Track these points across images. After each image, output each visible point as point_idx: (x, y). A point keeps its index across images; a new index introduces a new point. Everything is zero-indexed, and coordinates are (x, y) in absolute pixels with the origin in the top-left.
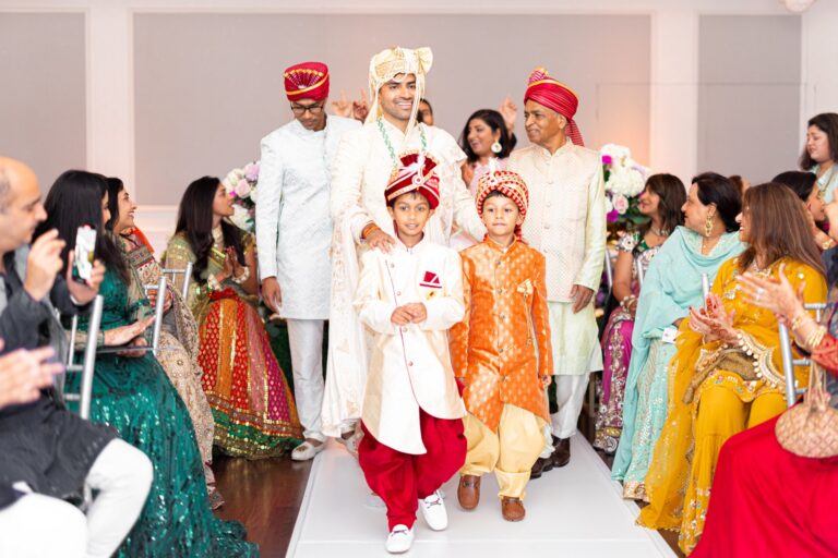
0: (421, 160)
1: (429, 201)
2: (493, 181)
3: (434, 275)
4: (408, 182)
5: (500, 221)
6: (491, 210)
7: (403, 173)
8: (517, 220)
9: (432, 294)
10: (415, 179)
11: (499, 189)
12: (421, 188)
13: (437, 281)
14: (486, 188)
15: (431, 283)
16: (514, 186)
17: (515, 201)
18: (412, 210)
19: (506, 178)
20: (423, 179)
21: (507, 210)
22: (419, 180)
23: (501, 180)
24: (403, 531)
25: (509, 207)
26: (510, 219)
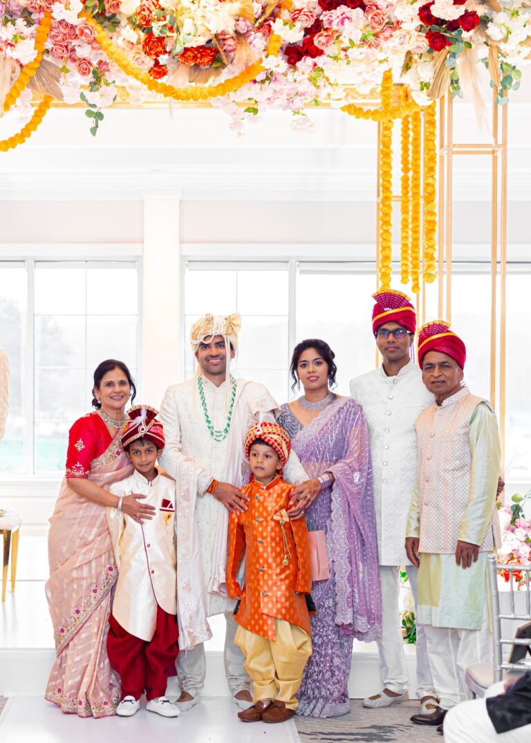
0: (144, 413)
1: (155, 444)
2: (258, 431)
3: (169, 502)
4: (136, 431)
5: (260, 465)
6: (255, 455)
7: (131, 425)
8: (276, 465)
9: (169, 517)
10: (140, 428)
11: (263, 437)
12: (146, 435)
13: (171, 507)
14: (253, 436)
15: (167, 509)
16: (275, 437)
17: (274, 449)
18: (143, 454)
19: (270, 430)
20: (146, 429)
21: (267, 456)
22: (143, 429)
23: (266, 431)
24: (131, 701)
25: (269, 454)
26: (269, 464)
